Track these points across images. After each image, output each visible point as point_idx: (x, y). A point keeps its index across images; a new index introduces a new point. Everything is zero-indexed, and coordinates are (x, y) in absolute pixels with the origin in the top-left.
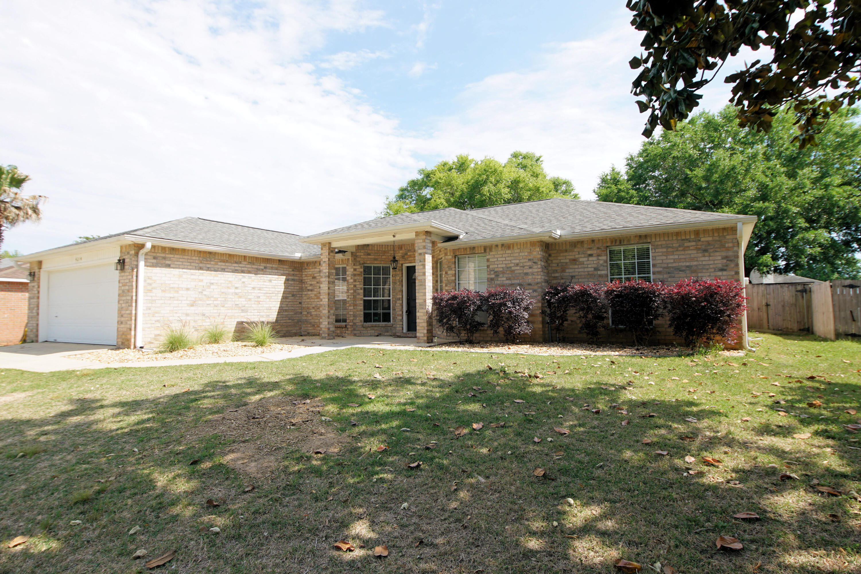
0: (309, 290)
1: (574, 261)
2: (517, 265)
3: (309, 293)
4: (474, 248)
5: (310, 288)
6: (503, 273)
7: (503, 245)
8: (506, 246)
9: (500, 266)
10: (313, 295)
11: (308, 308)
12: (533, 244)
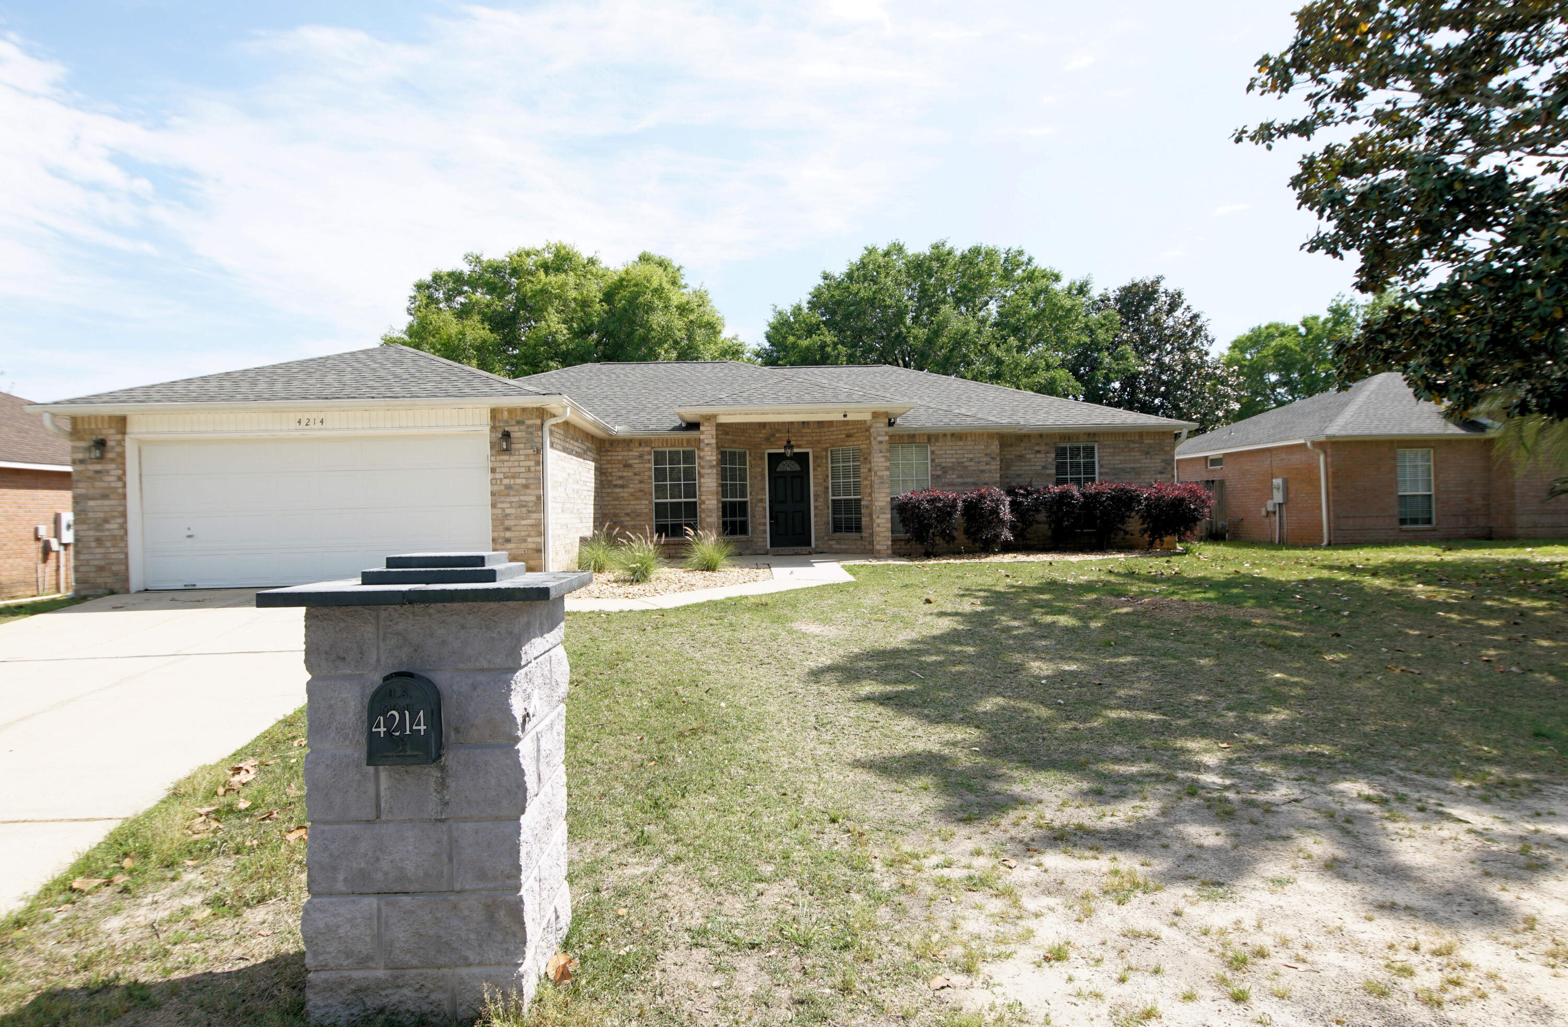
0: (616, 486)
1: (1021, 457)
2: (971, 460)
3: (617, 490)
4: (914, 436)
5: (620, 482)
6: (953, 468)
7: (953, 435)
8: (958, 436)
9: (949, 461)
10: (625, 495)
11: (616, 515)
12: (991, 436)
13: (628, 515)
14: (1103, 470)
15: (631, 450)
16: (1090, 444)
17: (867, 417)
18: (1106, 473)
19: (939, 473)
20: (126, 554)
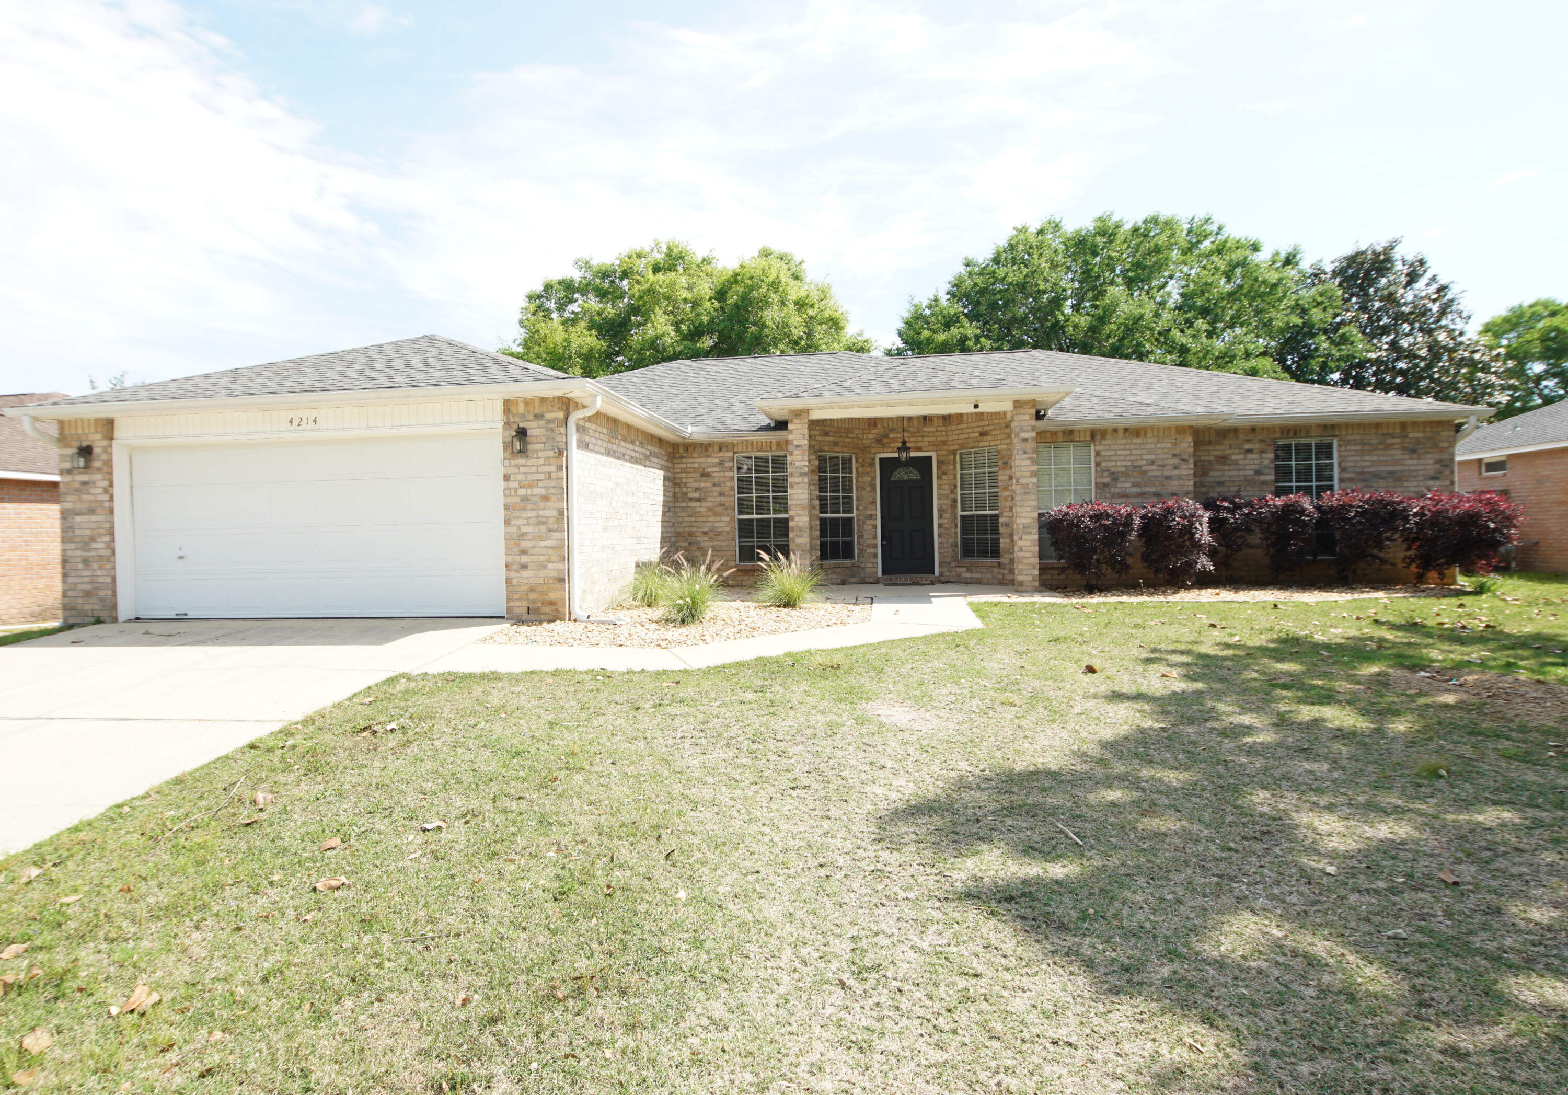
0: (691, 499)
1: (1223, 459)
2: (1153, 462)
3: (694, 504)
4: (1071, 432)
5: (697, 495)
6: (1126, 474)
7: (1126, 430)
8: (1134, 432)
9: (1120, 465)
10: (703, 510)
11: (691, 534)
12: (1181, 430)
13: (705, 534)
14: (1346, 475)
15: (709, 456)
16: (1327, 440)
17: (1007, 407)
18: (1351, 480)
19: (1107, 480)
20: (114, 579)
